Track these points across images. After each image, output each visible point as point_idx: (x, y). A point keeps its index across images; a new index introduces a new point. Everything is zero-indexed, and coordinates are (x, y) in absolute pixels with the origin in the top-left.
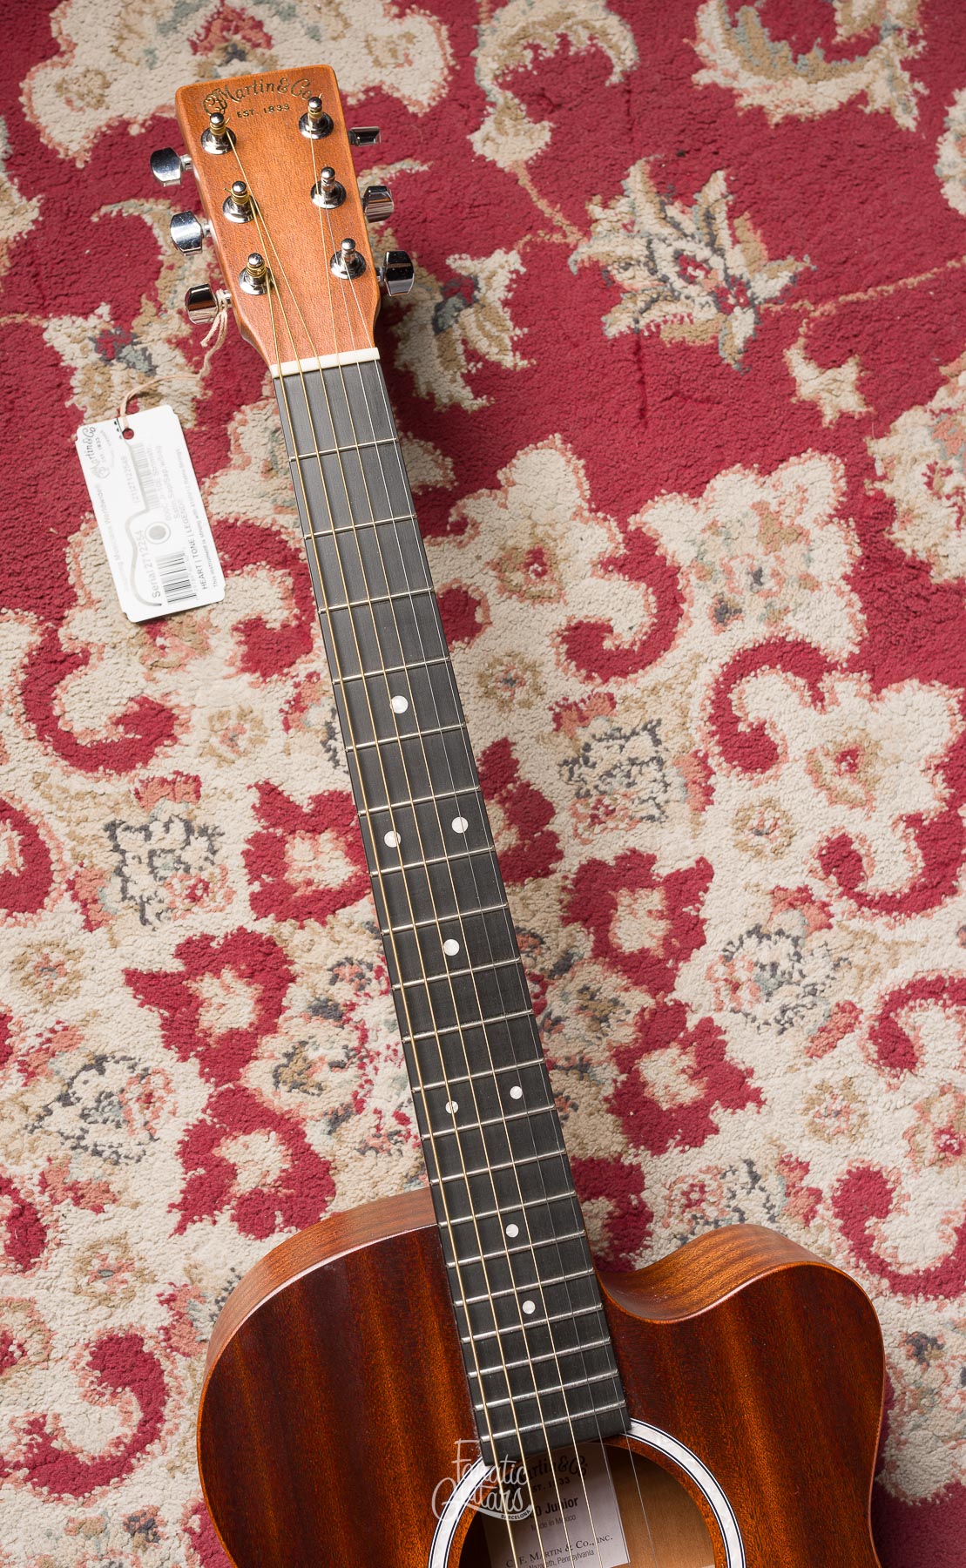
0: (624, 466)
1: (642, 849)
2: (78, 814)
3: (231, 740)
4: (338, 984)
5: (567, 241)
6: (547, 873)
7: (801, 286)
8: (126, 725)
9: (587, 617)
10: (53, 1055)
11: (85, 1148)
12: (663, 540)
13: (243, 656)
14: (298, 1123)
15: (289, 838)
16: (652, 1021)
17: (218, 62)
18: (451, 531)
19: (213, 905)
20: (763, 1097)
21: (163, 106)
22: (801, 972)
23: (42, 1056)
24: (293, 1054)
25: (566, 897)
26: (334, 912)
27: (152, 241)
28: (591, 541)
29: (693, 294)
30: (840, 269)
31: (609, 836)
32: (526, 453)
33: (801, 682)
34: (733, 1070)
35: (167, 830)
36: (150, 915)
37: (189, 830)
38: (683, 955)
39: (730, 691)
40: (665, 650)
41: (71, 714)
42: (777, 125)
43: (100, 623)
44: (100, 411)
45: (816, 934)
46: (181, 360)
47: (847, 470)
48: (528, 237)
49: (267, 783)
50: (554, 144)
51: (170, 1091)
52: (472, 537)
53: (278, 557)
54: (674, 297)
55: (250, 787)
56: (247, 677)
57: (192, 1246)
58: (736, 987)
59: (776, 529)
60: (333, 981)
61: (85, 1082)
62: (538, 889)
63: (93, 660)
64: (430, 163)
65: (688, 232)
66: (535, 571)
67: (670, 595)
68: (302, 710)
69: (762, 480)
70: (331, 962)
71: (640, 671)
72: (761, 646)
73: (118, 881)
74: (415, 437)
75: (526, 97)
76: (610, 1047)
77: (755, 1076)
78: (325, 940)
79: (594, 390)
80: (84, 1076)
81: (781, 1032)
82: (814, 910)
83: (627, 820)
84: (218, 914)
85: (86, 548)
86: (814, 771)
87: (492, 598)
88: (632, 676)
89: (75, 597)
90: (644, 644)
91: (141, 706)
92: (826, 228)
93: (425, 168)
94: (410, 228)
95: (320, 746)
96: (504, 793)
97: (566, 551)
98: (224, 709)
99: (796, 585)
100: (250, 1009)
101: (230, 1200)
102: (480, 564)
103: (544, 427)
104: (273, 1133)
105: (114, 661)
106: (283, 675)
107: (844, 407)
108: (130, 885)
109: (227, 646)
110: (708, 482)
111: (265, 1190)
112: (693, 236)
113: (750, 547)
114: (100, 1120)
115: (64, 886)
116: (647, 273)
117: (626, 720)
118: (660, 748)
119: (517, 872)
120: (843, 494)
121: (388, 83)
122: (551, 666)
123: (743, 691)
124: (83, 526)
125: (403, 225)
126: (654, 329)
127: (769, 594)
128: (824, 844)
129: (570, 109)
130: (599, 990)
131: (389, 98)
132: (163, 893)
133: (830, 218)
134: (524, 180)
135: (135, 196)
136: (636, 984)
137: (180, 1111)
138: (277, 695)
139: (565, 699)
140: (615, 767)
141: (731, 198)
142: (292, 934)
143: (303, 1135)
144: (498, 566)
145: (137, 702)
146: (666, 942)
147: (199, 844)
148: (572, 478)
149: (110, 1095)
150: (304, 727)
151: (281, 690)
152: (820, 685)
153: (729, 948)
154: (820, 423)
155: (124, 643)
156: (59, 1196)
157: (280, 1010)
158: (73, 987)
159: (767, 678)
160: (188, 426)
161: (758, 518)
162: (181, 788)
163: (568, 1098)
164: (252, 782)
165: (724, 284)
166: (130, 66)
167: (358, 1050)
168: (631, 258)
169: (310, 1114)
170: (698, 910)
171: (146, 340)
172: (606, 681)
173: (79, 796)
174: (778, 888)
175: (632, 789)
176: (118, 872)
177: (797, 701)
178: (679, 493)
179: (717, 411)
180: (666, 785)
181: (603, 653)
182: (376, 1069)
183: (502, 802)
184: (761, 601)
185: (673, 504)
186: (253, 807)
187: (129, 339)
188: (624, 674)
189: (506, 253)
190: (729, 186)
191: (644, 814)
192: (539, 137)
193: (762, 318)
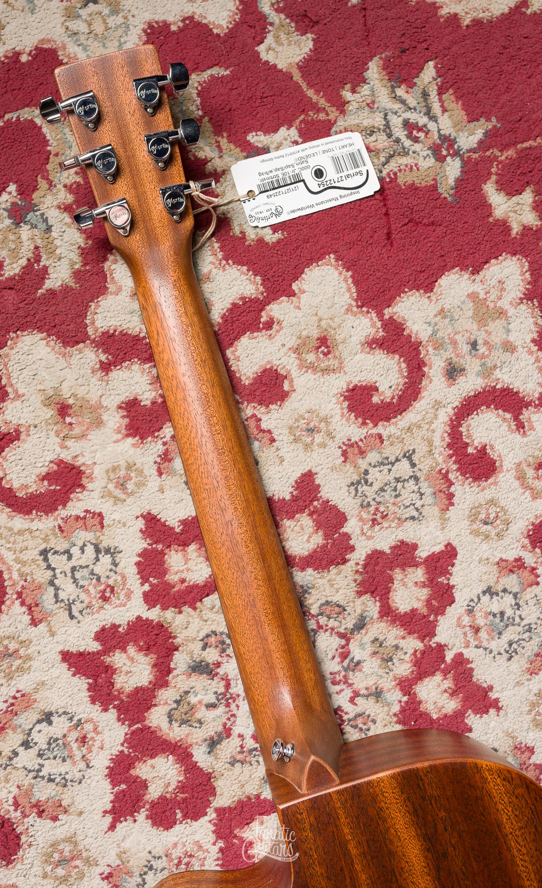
0: (378, 274)
1: (408, 540)
2: (20, 545)
3: (122, 485)
4: (208, 650)
5: (329, 118)
6: (345, 561)
7: (490, 140)
8: (49, 480)
9: (360, 381)
10: (16, 714)
11: (43, 778)
12: (407, 324)
13: (126, 426)
14: (187, 748)
15: (167, 551)
16: (422, 658)
17: (79, 6)
18: (263, 328)
19: (118, 602)
20: (500, 705)
21: (43, 40)
22: (520, 617)
23: (8, 715)
24: (180, 701)
25: (359, 578)
26: (201, 600)
27: (42, 137)
28: (359, 328)
29: (418, 150)
30: (517, 125)
31: (385, 533)
32: (311, 270)
33: (508, 416)
34: (479, 687)
35: (83, 552)
36: (75, 613)
37: (98, 550)
38: (440, 611)
39: (461, 425)
40: (414, 401)
41: (11, 475)
42: (467, 26)
43: (25, 411)
44: (15, 260)
45: (529, 590)
46: (68, 220)
47: (530, 266)
48: (302, 117)
49: (149, 514)
50: (315, 50)
51: (98, 733)
52: (278, 331)
53: (146, 355)
54: (405, 153)
55: (137, 517)
56: (130, 440)
57: (121, 839)
58: (477, 630)
59: (484, 310)
60: (204, 648)
61: (40, 731)
62: (339, 573)
63: (23, 436)
64: (231, 69)
65: (411, 106)
66: (322, 352)
67: (415, 362)
68: (170, 460)
69: (473, 277)
70: (202, 635)
71: (399, 417)
72: (480, 393)
73: (51, 590)
74: (234, 263)
75: (294, 17)
76: (395, 679)
77: (494, 690)
78: (197, 620)
79: (355, 222)
80: (38, 727)
81: (510, 659)
82: (526, 573)
83: (396, 521)
84: (122, 608)
85: (12, 358)
86: (521, 477)
87: (294, 373)
88: (393, 420)
89: (6, 394)
90: (400, 397)
91: (58, 466)
92: (504, 98)
93: (228, 72)
94: (221, 116)
95: (184, 485)
96: (312, 508)
97: (342, 336)
98: (116, 464)
99: (501, 351)
100: (148, 672)
101: (144, 805)
102: (285, 349)
103: (322, 251)
104: (171, 756)
105: (37, 436)
106: (155, 437)
107: (525, 222)
108: (60, 591)
109: (115, 420)
110: (436, 281)
111: (168, 796)
112: (415, 109)
113: (467, 324)
114: (52, 757)
115: (15, 596)
116: (385, 137)
117: (391, 451)
118: (416, 469)
119: (324, 563)
120: (529, 283)
121: (198, 13)
122: (338, 417)
123: (469, 426)
124: (9, 343)
125: (215, 114)
126: (392, 176)
127: (483, 357)
128: (531, 527)
129: (325, 24)
130: (385, 640)
131: (199, 24)
132: (83, 596)
133: (508, 89)
134: (297, 76)
135: (28, 106)
136: (409, 633)
137: (106, 746)
138: (152, 452)
139: (349, 440)
140: (386, 484)
141: (439, 80)
142: (174, 618)
143: (192, 755)
144: (297, 350)
145: (55, 464)
146: (428, 602)
147: (106, 560)
148: (344, 285)
149: (57, 740)
150: (172, 473)
151: (154, 448)
152: (521, 417)
153: (471, 604)
154: (510, 235)
155: (43, 423)
156: (27, 812)
157: (169, 671)
158: (26, 666)
159: (485, 415)
160: (77, 266)
161: (472, 304)
162: (90, 522)
163: (369, 716)
164: (139, 514)
165: (438, 141)
166: (18, 13)
167: (224, 694)
168: (374, 127)
169: (195, 741)
170: (449, 579)
171: (43, 208)
172: (376, 425)
173: (21, 533)
174: (502, 560)
175: (399, 499)
176: (51, 583)
177: (507, 429)
178: (418, 290)
179: (440, 230)
180: (422, 494)
181: (373, 405)
182: (238, 706)
183: (311, 514)
184: (478, 362)
185: (413, 298)
186: (141, 531)
187: (31, 207)
188: (388, 419)
189: (288, 129)
190: (437, 72)
191: (407, 516)
192: (305, 45)
193: (465, 163)
